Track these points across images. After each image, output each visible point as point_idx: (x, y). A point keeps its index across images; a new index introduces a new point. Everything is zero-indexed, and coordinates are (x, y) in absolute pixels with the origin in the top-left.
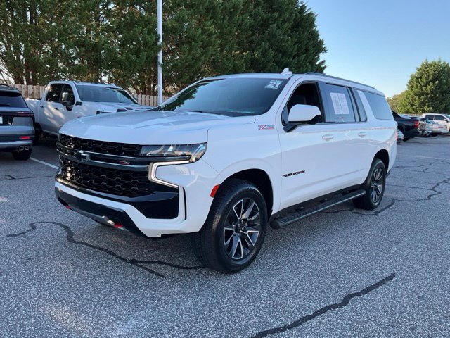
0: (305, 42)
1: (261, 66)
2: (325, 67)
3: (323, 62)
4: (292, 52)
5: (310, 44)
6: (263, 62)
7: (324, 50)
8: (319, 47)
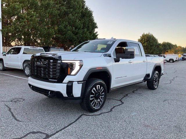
0: (87, 23)
1: (64, 32)
2: (98, 35)
3: (97, 32)
4: (80, 27)
5: (89, 24)
6: (65, 31)
7: (96, 27)
8: (94, 26)
